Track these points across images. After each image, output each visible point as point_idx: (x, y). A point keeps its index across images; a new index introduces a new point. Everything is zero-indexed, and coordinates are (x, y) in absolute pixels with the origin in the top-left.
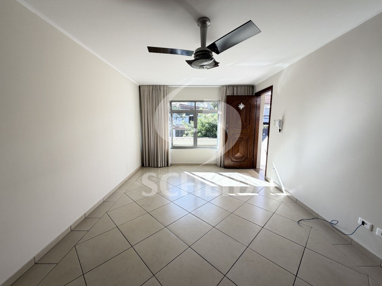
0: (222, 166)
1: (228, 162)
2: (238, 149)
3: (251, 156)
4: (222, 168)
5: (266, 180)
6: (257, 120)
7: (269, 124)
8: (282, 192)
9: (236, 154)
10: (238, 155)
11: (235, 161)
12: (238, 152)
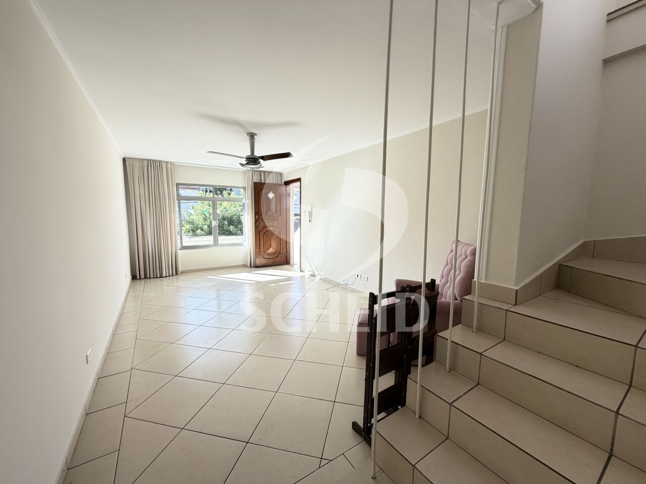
0: (252, 266)
1: (260, 261)
2: (271, 243)
3: (285, 250)
4: (252, 269)
5: (301, 271)
6: (287, 211)
7: (300, 215)
8: (316, 277)
9: (268, 249)
10: (271, 250)
11: (268, 258)
12: (270, 247)
